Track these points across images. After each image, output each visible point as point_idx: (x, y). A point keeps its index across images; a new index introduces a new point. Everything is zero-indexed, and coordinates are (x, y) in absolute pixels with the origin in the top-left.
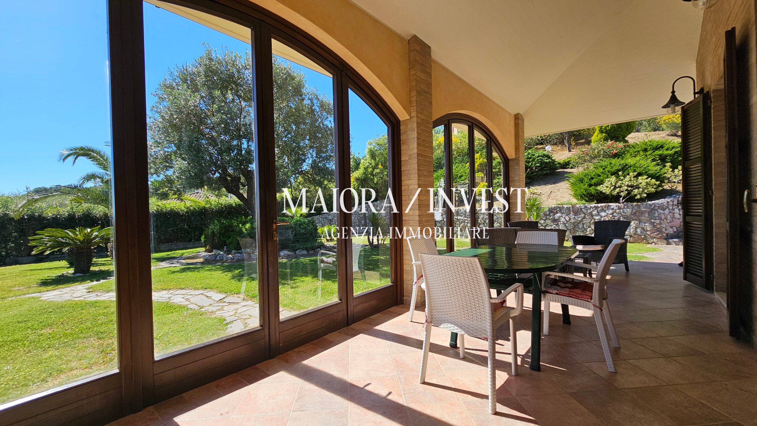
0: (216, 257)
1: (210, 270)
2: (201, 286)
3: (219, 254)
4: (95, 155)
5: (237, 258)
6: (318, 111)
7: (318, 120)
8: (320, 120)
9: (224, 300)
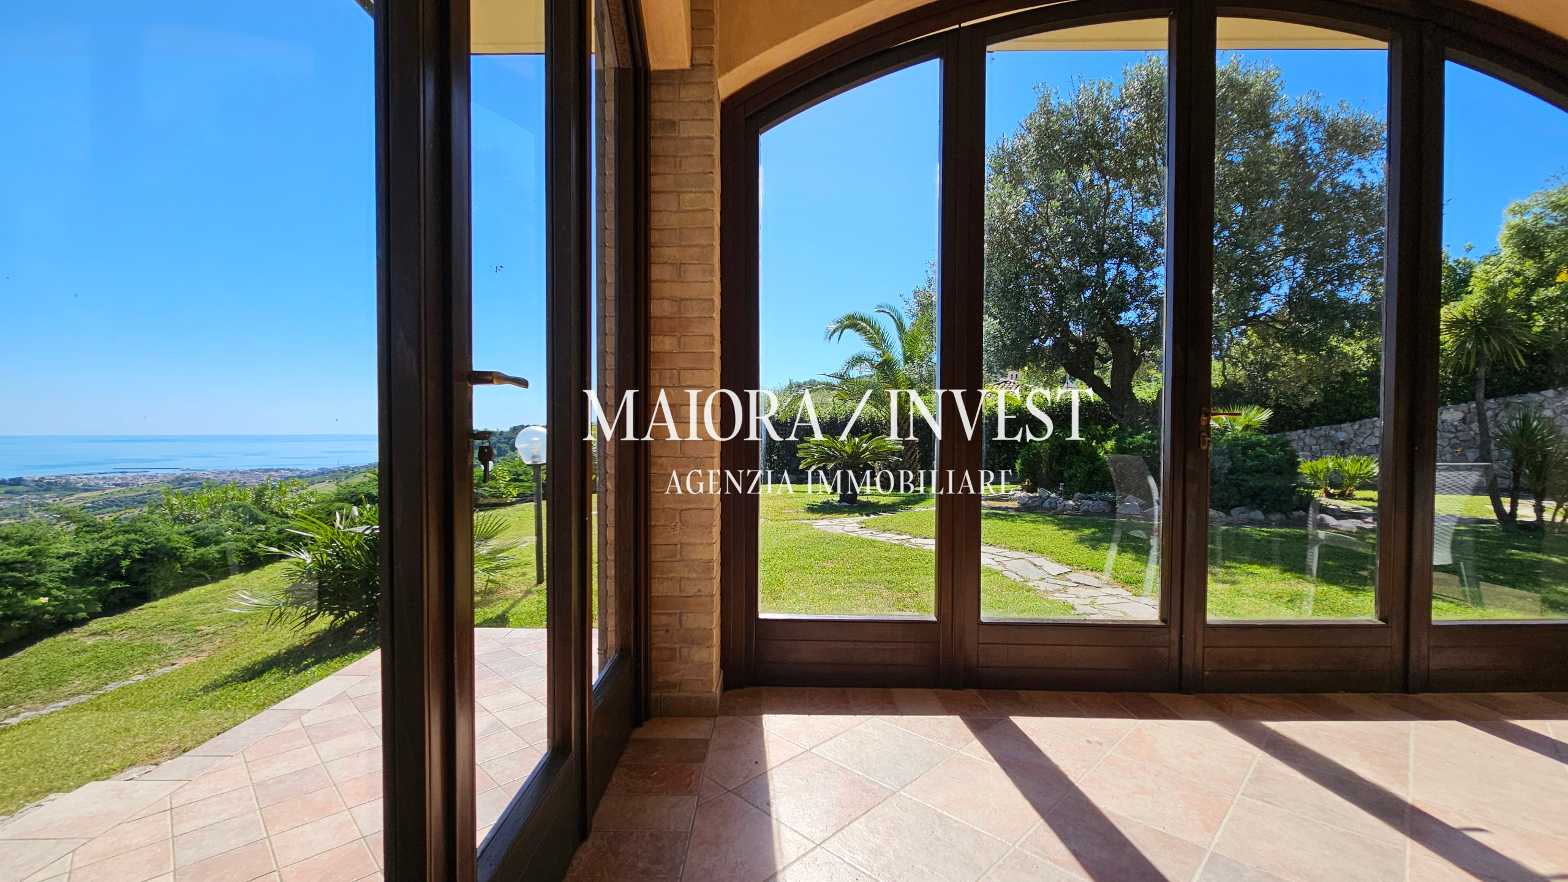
0: (1043, 502)
1: (1034, 522)
2: (1022, 545)
3: (1048, 497)
4: (864, 325)
5: (1085, 508)
6: (1317, 152)
7: (1316, 177)
8: (1322, 175)
9: (1068, 576)
